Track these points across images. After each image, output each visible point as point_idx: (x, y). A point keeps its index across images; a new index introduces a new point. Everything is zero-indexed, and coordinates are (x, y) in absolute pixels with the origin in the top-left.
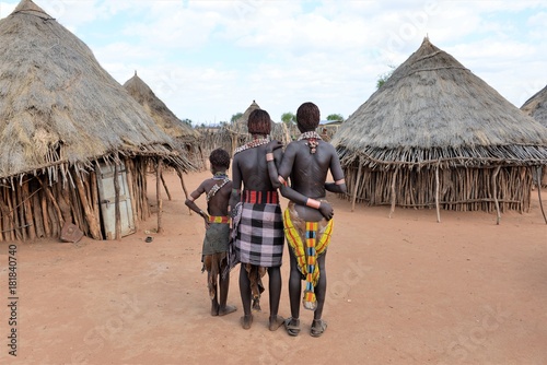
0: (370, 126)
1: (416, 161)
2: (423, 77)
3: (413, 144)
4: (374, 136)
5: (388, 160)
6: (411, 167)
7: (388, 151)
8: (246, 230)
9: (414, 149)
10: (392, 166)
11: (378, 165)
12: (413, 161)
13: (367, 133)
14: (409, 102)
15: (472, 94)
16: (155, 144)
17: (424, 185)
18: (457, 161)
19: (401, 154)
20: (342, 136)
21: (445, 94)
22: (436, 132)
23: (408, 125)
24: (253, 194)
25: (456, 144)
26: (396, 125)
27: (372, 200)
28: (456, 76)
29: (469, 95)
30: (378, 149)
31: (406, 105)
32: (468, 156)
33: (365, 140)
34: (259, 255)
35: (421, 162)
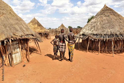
0: (91, 28)
1: (106, 38)
2: (106, 15)
3: (105, 33)
4: (93, 31)
5: (97, 38)
6: (105, 40)
7: (97, 35)
8: (61, 46)
9: (105, 35)
10: (99, 40)
11: (95, 39)
12: (105, 38)
13: (90, 30)
14: (102, 21)
15: (120, 19)
16: (27, 35)
17: (107, 45)
18: (119, 38)
19: (101, 36)
20: (83, 31)
21: (113, 19)
22: (111, 30)
23: (103, 28)
24: (62, 41)
25: (118, 33)
26: (99, 28)
27: (92, 49)
28: (115, 14)
29: (119, 19)
30: (94, 35)
31: (101, 22)
32: (122, 37)
33: (90, 32)
34: (62, 50)
35: (107, 38)
